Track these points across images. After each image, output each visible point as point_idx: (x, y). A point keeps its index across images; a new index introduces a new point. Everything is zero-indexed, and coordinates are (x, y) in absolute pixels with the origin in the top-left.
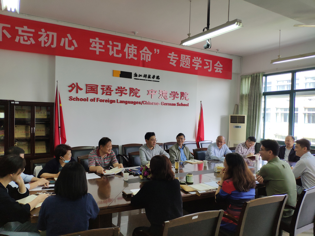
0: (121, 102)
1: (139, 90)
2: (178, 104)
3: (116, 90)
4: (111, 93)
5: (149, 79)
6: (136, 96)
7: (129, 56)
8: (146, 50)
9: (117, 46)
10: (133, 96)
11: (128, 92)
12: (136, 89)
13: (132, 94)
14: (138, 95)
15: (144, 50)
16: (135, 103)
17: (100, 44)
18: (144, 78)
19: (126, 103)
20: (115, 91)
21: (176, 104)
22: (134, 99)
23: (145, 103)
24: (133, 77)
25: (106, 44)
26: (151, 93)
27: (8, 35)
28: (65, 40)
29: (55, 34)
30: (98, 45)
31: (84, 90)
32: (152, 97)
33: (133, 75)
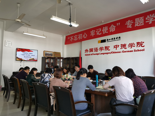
0: (101, 54)
1: (109, 47)
2: (135, 51)
3: (100, 49)
4: (97, 50)
5: (115, 40)
6: (108, 50)
7: (104, 32)
8: (112, 26)
9: (100, 30)
11: (104, 49)
13: (106, 49)
14: (109, 49)
15: (111, 27)
17: (94, 32)
18: (112, 40)
19: (104, 54)
20: (99, 49)
21: (133, 51)
22: (107, 51)
24: (106, 41)
25: (96, 31)
26: (116, 47)
27: (73, 39)
28: (84, 35)
29: (82, 34)
30: (93, 33)
31: (89, 51)
32: (116, 49)
33: (106, 40)
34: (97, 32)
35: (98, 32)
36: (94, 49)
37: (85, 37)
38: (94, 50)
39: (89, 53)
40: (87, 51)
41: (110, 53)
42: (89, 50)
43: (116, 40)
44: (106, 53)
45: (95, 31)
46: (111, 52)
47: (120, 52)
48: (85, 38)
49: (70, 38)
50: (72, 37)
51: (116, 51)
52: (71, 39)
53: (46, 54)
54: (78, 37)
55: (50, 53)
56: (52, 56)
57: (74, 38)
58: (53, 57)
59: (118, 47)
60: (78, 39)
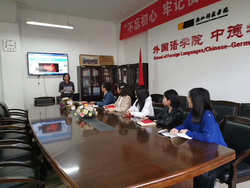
0: (185, 54)
1: (201, 36)
3: (181, 42)
4: (176, 47)
5: (214, 17)
6: (199, 44)
7: (191, 2)
10: (195, 45)
11: (191, 42)
12: (199, 35)
13: (195, 42)
14: (200, 42)
16: (197, 52)
17: (169, 5)
18: (208, 19)
19: (189, 53)
20: (180, 44)
22: (197, 47)
23: (208, 49)
24: (195, 23)
25: (173, 3)
26: (216, 34)
27: (133, 28)
28: (151, 16)
29: (147, 14)
30: (168, 7)
31: (161, 50)
32: (217, 40)
33: (195, 21)
34: (175, 3)
35: (178, 5)
36: (169, 44)
37: (153, 19)
38: (169, 47)
39: (160, 54)
40: (156, 49)
41: (202, 51)
42: (160, 47)
43: (217, 16)
44: (194, 52)
45: (171, 3)
46: (206, 49)
47: (226, 47)
48: (152, 21)
49: (128, 26)
50: (130, 23)
51: (217, 45)
52: (130, 27)
53: (85, 61)
54: (141, 21)
55: (92, 58)
56: (96, 63)
57: (133, 24)
58: (98, 65)
59: (222, 34)
60: (141, 25)
